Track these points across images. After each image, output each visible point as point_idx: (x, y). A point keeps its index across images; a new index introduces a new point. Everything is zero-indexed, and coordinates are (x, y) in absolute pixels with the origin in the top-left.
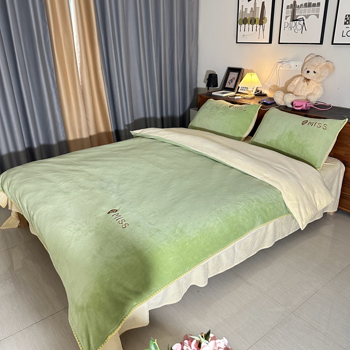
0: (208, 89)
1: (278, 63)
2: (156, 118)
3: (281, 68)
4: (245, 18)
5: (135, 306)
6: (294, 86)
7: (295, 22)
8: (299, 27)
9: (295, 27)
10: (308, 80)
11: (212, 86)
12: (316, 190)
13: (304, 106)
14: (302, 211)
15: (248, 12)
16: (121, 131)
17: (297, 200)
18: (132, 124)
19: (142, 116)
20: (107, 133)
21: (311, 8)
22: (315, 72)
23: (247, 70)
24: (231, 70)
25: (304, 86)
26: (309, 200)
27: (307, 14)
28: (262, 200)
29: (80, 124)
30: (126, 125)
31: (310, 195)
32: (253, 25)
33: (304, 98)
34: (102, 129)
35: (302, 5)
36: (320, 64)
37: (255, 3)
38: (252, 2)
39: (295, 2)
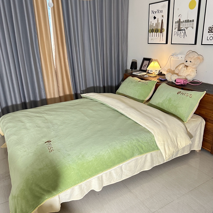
0: (132, 70)
1: (171, 55)
2: (100, 87)
3: (173, 59)
4: (153, 29)
5: (47, 199)
6: (179, 70)
8: (182, 34)
9: (180, 34)
10: (187, 66)
11: (134, 69)
12: (179, 136)
13: (182, 82)
14: (167, 148)
15: (154, 26)
16: (78, 94)
17: (164, 141)
18: (85, 90)
19: (92, 85)
20: (70, 95)
21: (189, 23)
22: (191, 62)
23: (154, 59)
24: (145, 59)
25: (184, 70)
26: (172, 141)
27: (186, 26)
28: (140, 140)
29: (54, 89)
30: (82, 91)
31: (173, 138)
32: (157, 33)
33: (184, 77)
34: (68, 93)
35: (183, 21)
36: (194, 57)
37: (158, 20)
38: (156, 19)
39: (180, 19)
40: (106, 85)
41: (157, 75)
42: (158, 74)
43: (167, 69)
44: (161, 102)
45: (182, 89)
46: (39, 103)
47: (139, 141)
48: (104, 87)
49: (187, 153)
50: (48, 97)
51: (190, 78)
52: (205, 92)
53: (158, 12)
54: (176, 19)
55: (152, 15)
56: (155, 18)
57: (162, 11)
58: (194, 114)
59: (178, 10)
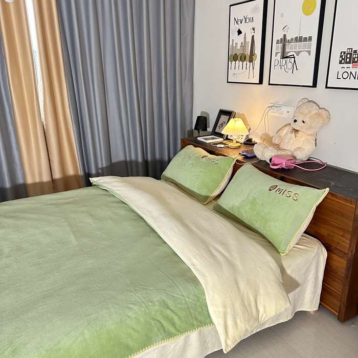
0: (199, 133)
1: (269, 107)
2: (137, 162)
3: (272, 114)
4: (236, 54)
6: (280, 137)
7: (286, 59)
8: (290, 66)
9: (285, 66)
10: (296, 131)
12: (262, 291)
13: (284, 164)
14: (230, 323)
15: (239, 48)
17: (225, 307)
19: (122, 158)
20: (76, 177)
21: (302, 43)
22: (304, 122)
25: (291, 138)
26: (244, 306)
27: (297, 50)
30: (100, 169)
31: (248, 298)
32: (243, 62)
33: (290, 153)
34: (71, 172)
35: (292, 39)
36: (310, 112)
37: (245, 37)
38: (242, 35)
39: (285, 36)
40: (149, 158)
41: (243, 145)
42: (245, 143)
43: (260, 134)
44: (237, 204)
45: (282, 179)
46: (9, 194)
47: (168, 308)
48: (146, 162)
49: (285, 320)
50: (29, 181)
51: (302, 156)
52: (328, 189)
53: (246, 21)
54: (278, 36)
55: (235, 27)
56: (240, 32)
57: (252, 20)
58: (305, 232)
59: (282, 16)
